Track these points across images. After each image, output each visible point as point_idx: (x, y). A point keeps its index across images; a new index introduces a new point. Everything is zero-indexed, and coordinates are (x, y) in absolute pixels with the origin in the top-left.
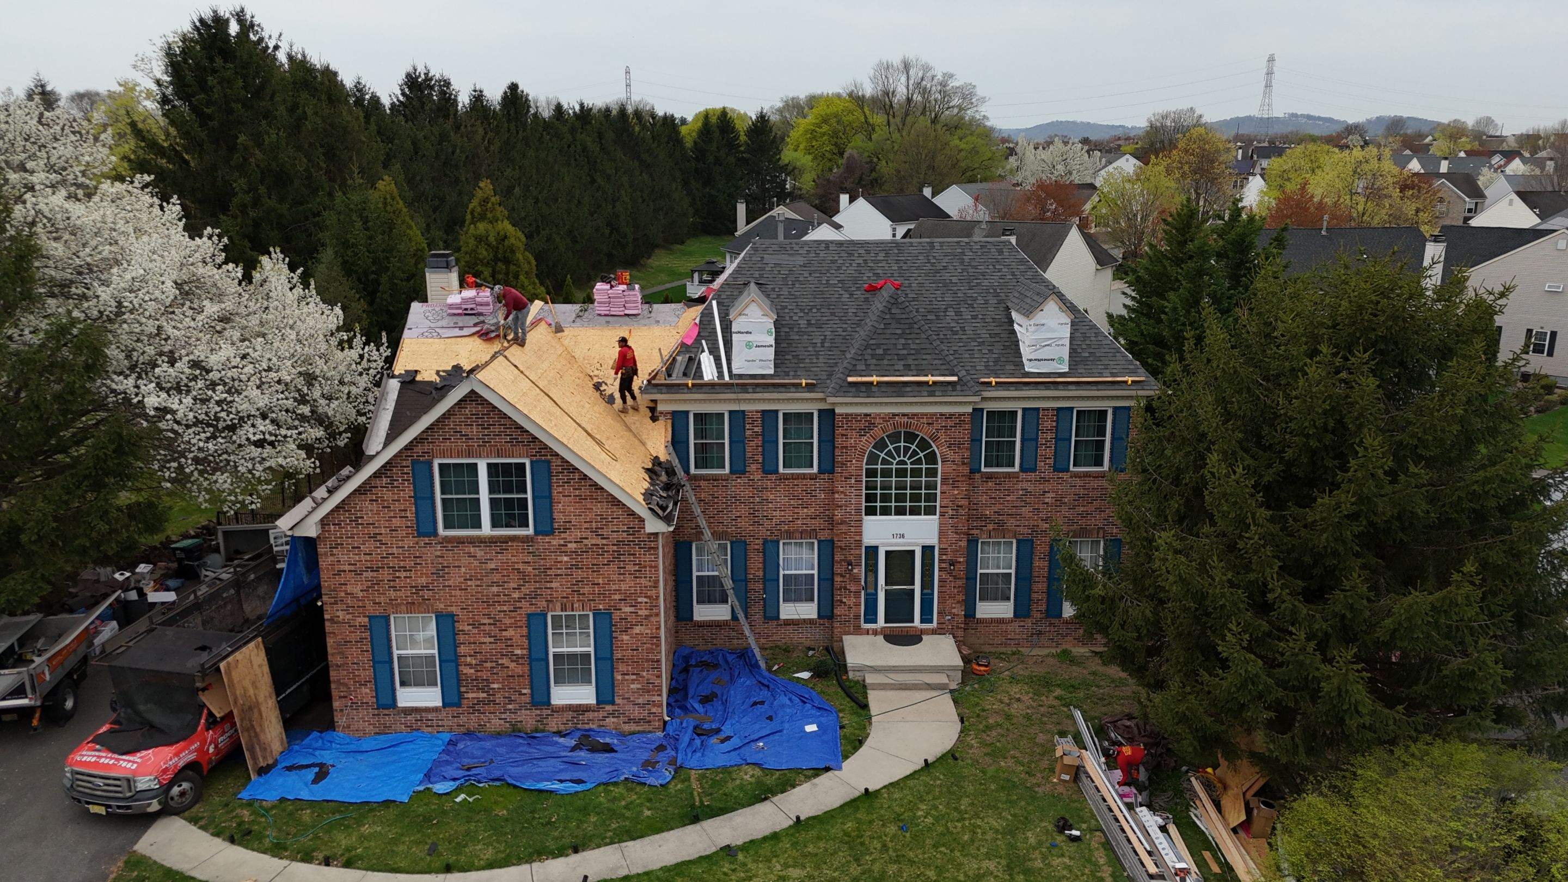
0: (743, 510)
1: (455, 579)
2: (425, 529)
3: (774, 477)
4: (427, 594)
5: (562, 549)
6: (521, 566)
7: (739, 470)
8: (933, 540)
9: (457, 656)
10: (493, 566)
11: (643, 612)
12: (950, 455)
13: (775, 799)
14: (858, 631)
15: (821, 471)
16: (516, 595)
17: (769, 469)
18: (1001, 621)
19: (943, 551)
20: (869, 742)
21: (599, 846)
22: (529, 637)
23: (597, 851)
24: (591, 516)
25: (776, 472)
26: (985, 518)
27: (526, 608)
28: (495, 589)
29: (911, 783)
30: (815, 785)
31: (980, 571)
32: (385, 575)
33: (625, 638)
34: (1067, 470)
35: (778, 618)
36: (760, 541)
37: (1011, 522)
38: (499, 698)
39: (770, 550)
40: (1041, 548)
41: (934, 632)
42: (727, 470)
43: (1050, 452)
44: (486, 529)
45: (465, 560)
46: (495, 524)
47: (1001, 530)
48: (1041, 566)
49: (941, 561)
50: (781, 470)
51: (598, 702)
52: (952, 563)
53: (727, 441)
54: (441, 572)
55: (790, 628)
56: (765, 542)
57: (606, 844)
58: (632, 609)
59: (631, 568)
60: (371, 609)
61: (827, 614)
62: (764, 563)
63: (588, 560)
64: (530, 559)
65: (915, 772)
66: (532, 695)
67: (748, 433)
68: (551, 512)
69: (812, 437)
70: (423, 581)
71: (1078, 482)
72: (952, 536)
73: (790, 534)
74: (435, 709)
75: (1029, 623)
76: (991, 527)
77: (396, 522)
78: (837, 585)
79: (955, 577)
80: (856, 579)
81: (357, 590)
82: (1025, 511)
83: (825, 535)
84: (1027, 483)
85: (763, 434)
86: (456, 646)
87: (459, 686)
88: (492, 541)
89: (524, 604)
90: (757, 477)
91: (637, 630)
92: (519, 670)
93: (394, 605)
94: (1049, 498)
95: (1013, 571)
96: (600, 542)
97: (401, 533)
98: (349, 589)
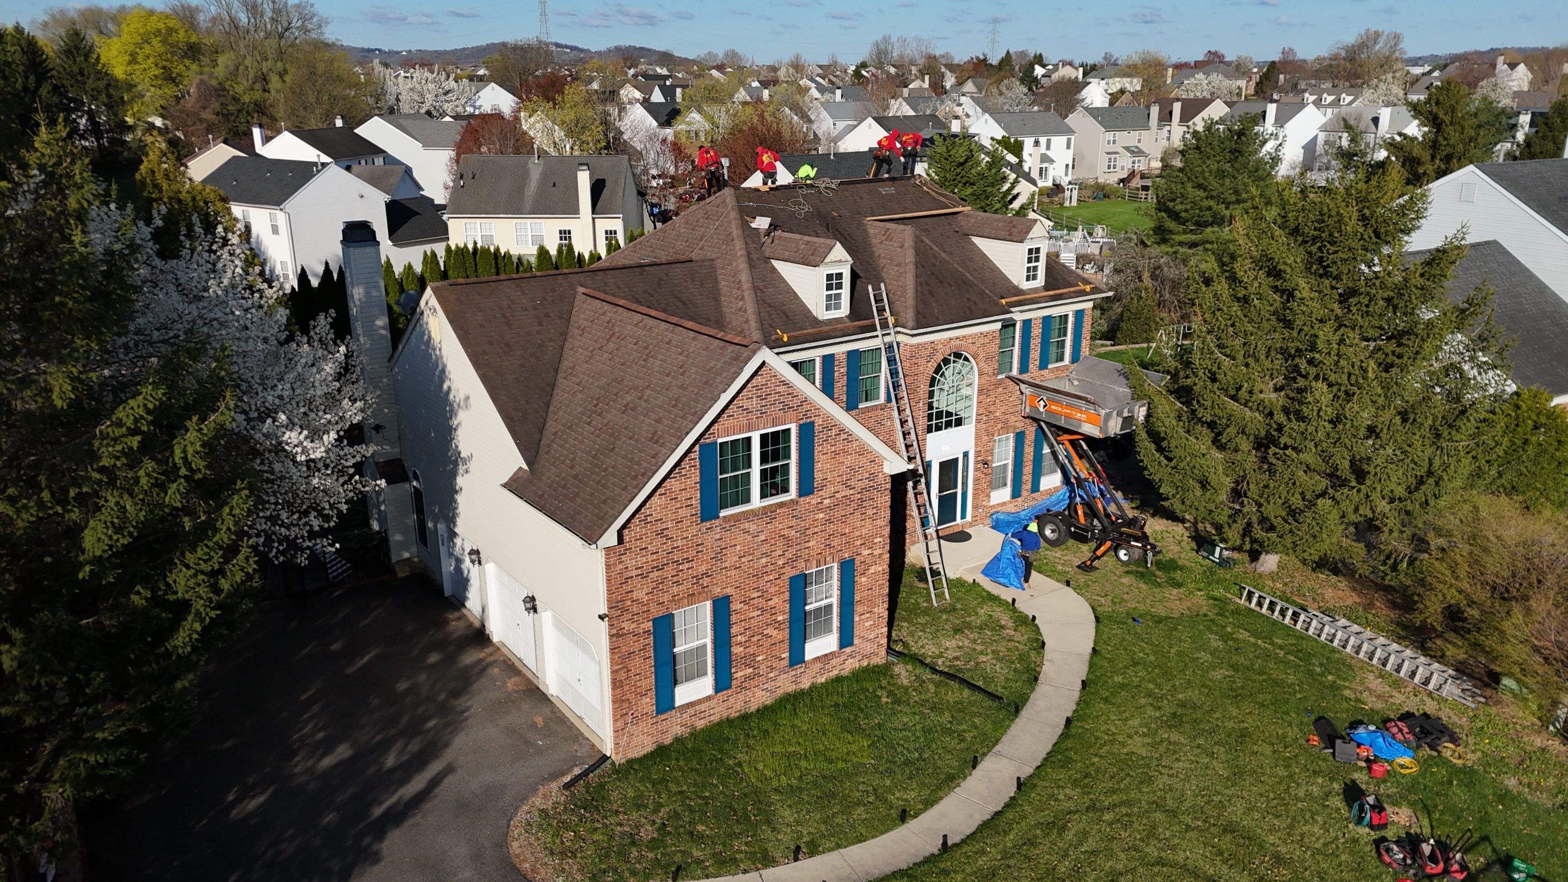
1: (731, 560)
3: (855, 413)
4: (705, 582)
5: (819, 508)
6: (786, 532)
8: (969, 446)
9: (729, 638)
10: (763, 538)
11: (877, 552)
12: (986, 369)
13: (1041, 680)
15: (887, 401)
16: (781, 562)
17: (851, 406)
18: (1003, 503)
19: (978, 454)
20: (1038, 620)
22: (790, 601)
23: (985, 762)
24: (843, 468)
25: (857, 407)
26: (998, 419)
27: (789, 572)
28: (764, 560)
32: (670, 571)
33: (863, 579)
34: (1048, 368)
37: (1013, 420)
38: (762, 669)
43: (1038, 355)
44: (757, 501)
45: (741, 538)
46: (763, 495)
47: (1006, 427)
48: (1029, 451)
49: (976, 462)
50: (859, 405)
51: (840, 647)
52: (983, 463)
54: (719, 556)
58: (869, 551)
59: (870, 512)
60: (655, 612)
63: (838, 512)
64: (793, 523)
66: (790, 656)
67: (837, 375)
68: (812, 473)
69: (880, 371)
70: (703, 568)
72: (984, 439)
74: (708, 698)
75: (1020, 502)
76: (1000, 426)
77: (682, 513)
79: (985, 474)
81: (641, 595)
85: (847, 375)
86: (729, 628)
87: (729, 669)
88: (762, 512)
89: (788, 568)
91: (872, 571)
92: (781, 636)
93: (677, 601)
95: (1011, 461)
96: (848, 493)
97: (686, 523)
98: (635, 595)
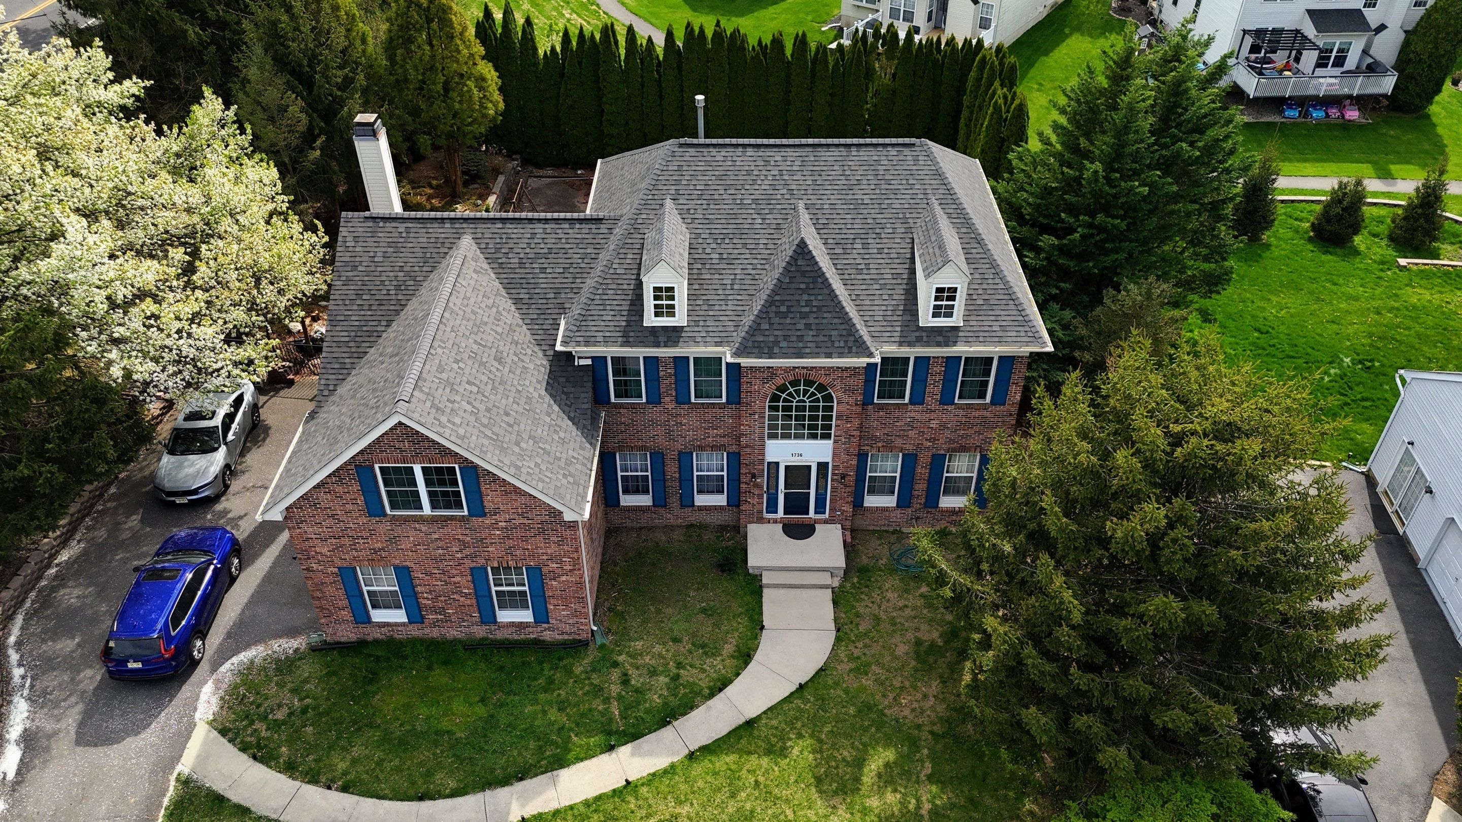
0: (660, 430)
1: (406, 545)
2: (374, 509)
3: (686, 407)
4: (384, 554)
5: (494, 526)
6: (460, 537)
7: (655, 399)
8: (828, 459)
9: (415, 594)
10: (437, 536)
11: (568, 568)
12: (845, 398)
13: (675, 723)
14: (761, 520)
15: (728, 402)
16: (459, 555)
17: (682, 399)
18: (885, 509)
19: (835, 467)
20: (758, 656)
21: (536, 775)
22: (473, 582)
23: (535, 779)
24: (515, 505)
25: (689, 402)
26: (876, 439)
27: (468, 563)
28: (441, 551)
29: (786, 707)
30: (710, 708)
31: (868, 474)
32: (346, 541)
33: (554, 583)
34: (953, 403)
35: (693, 505)
36: (676, 453)
37: (899, 442)
38: (454, 618)
39: (684, 459)
40: (924, 458)
41: (826, 522)
42: (644, 400)
43: (938, 390)
44: (427, 509)
45: (412, 533)
46: (434, 506)
47: (889, 447)
48: (922, 471)
49: (833, 474)
50: (693, 400)
51: (536, 622)
52: (843, 477)
53: (643, 378)
54: (394, 540)
55: (704, 513)
56: (680, 453)
57: (543, 773)
58: (558, 565)
60: (339, 563)
61: (735, 501)
62: (680, 468)
63: (518, 533)
64: (468, 532)
65: (792, 694)
66: (481, 617)
67: (661, 374)
68: (482, 502)
69: (721, 375)
70: (380, 545)
71: (961, 413)
72: (844, 457)
73: (701, 448)
74: (403, 624)
75: (909, 511)
76: (880, 444)
77: (349, 507)
78: (742, 490)
79: (846, 486)
80: (759, 486)
81: (325, 550)
82: (911, 433)
83: (734, 448)
84: (915, 413)
85: (675, 375)
86: (414, 587)
87: (420, 612)
88: (433, 520)
89: (466, 561)
90: (671, 406)
91: (564, 578)
92: (469, 602)
93: (358, 561)
94: (934, 424)
95: (898, 475)
96: (526, 521)
97: (354, 515)
98: (318, 550)
